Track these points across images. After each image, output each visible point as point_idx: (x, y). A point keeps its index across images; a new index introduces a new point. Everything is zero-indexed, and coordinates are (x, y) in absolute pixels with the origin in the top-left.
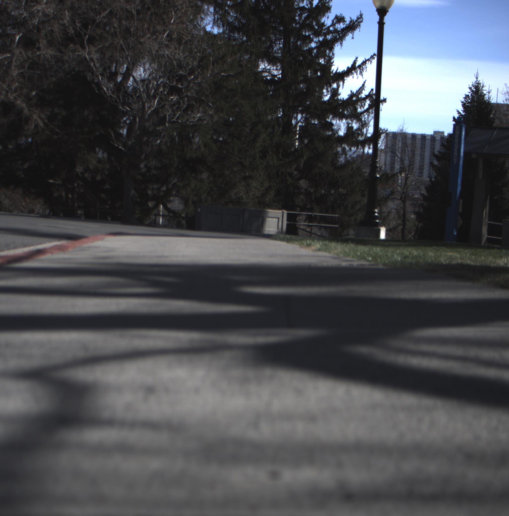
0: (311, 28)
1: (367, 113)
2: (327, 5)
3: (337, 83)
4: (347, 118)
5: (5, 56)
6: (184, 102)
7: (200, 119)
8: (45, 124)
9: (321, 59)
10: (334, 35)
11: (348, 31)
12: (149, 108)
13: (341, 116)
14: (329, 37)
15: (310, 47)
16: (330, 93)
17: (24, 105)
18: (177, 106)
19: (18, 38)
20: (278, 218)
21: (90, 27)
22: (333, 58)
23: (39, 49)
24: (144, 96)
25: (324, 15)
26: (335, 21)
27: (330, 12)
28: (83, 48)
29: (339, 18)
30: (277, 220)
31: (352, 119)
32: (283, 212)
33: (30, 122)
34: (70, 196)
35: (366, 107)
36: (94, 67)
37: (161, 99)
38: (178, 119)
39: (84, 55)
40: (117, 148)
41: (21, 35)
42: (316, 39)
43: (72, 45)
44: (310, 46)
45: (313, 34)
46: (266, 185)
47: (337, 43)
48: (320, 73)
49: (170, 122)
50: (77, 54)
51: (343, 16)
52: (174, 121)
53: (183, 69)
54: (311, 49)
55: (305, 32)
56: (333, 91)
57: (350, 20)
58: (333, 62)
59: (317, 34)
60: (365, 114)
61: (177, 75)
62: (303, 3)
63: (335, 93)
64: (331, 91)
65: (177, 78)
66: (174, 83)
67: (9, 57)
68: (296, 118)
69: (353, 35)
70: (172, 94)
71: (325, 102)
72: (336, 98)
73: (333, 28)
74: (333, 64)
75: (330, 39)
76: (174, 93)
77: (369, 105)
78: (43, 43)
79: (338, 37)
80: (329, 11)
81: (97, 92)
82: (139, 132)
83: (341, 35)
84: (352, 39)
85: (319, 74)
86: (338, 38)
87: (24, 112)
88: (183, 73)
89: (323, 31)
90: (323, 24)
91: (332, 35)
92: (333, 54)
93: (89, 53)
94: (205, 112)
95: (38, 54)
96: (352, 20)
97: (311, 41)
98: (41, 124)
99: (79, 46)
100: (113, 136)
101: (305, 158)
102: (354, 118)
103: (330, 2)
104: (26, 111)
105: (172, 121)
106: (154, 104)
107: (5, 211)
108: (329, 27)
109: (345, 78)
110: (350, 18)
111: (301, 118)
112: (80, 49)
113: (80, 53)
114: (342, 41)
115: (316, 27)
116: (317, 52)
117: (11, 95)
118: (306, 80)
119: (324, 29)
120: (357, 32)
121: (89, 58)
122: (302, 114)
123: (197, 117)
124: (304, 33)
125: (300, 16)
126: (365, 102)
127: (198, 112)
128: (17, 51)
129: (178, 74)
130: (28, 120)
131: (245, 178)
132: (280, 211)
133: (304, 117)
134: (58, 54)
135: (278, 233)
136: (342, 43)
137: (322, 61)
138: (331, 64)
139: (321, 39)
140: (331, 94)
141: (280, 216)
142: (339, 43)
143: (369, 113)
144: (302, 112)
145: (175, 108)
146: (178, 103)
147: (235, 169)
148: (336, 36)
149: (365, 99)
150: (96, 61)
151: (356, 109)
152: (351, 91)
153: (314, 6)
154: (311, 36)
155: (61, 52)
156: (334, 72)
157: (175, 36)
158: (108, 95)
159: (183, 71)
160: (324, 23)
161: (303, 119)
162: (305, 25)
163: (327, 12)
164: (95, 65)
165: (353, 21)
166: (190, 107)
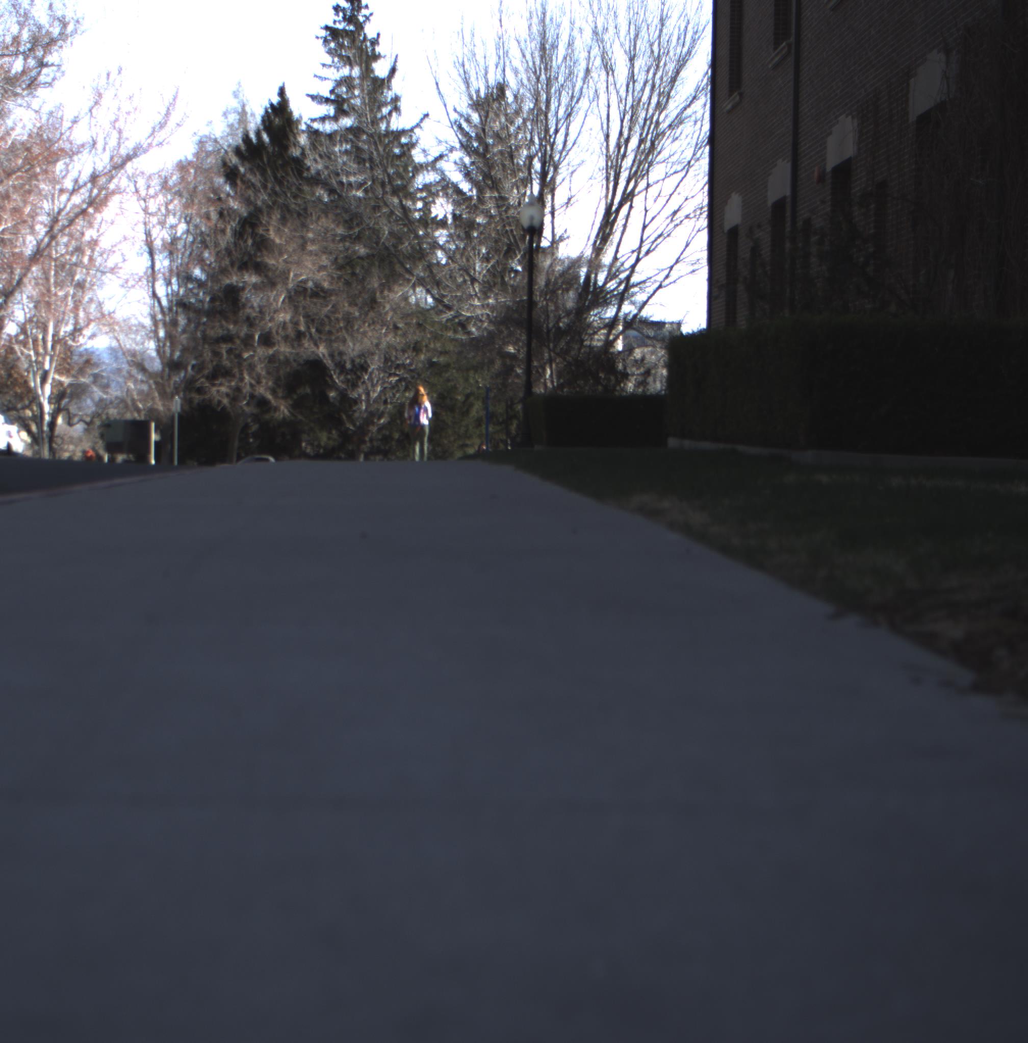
8: (289, 411)
17: (272, 398)
19: (257, 337)
33: (278, 412)
38: (398, 399)
40: (347, 427)
41: (259, 333)
87: (273, 403)
128: (258, 350)
130: (276, 409)
164: (328, 363)
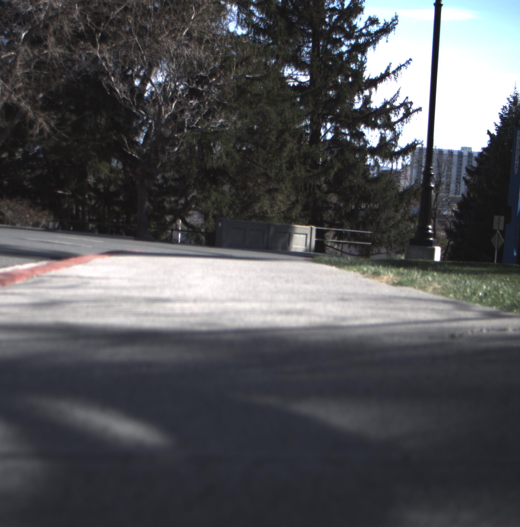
0: (342, 30)
1: (401, 123)
2: (359, 5)
3: (369, 90)
4: (379, 127)
5: (9, 54)
6: (204, 107)
7: (222, 125)
8: (52, 129)
9: (352, 64)
10: (366, 38)
11: (382, 34)
12: (166, 112)
13: (374, 126)
14: (361, 41)
15: (340, 51)
16: (361, 101)
17: (29, 108)
18: (197, 110)
19: (23, 35)
20: (306, 235)
21: (103, 24)
22: (366, 62)
23: (46, 47)
24: (161, 99)
25: (356, 17)
26: (368, 22)
27: (363, 14)
28: (95, 46)
29: (372, 19)
30: (305, 236)
31: (385, 129)
32: (312, 228)
33: (35, 127)
34: (80, 208)
35: (401, 115)
36: (105, 67)
37: (179, 103)
38: (197, 124)
39: (96, 54)
40: (131, 155)
41: (27, 32)
42: (347, 43)
43: (82, 43)
44: (341, 49)
45: (344, 37)
46: (293, 198)
47: (370, 47)
48: (352, 79)
49: (188, 128)
50: (88, 52)
51: (376, 17)
52: (193, 127)
53: (204, 70)
54: (342, 54)
55: (336, 35)
56: (365, 98)
57: (384, 22)
58: (366, 67)
59: (349, 36)
60: (399, 123)
61: (197, 77)
62: (333, 4)
63: (367, 100)
64: (363, 98)
65: (197, 80)
66: (194, 85)
67: (14, 55)
68: (325, 127)
69: (387, 38)
70: (191, 99)
71: (356, 111)
72: (368, 106)
73: (366, 30)
74: (366, 69)
75: (363, 42)
76: (194, 97)
77: (404, 114)
78: (51, 40)
79: (371, 40)
80: (361, 12)
81: (109, 93)
82: (154, 138)
83: (374, 38)
84: (386, 42)
85: (350, 79)
86: (370, 42)
87: (29, 115)
88: (204, 75)
89: (355, 34)
90: (355, 27)
91: (364, 38)
92: (366, 59)
93: (101, 52)
94: (227, 118)
95: (46, 52)
96: (386, 22)
97: (342, 44)
98: (47, 129)
99: (89, 43)
100: (126, 142)
101: (335, 169)
102: (387, 129)
103: (363, 3)
104: (31, 114)
105: (191, 127)
106: (172, 108)
107: (8, 223)
108: (361, 30)
109: (378, 85)
110: (384, 20)
111: (331, 128)
112: (92, 48)
113: (91, 52)
114: (375, 44)
115: (348, 30)
116: (348, 56)
117: (14, 96)
118: (336, 86)
119: (355, 31)
120: (391, 35)
121: (100, 57)
122: (331, 123)
123: (218, 123)
124: (334, 36)
125: (331, 17)
126: (399, 111)
127: (220, 117)
128: (22, 49)
129: (199, 75)
130: (32, 124)
131: (270, 191)
132: (309, 227)
133: (333, 126)
134: (67, 52)
135: (306, 250)
136: (375, 47)
137: (353, 66)
138: (363, 69)
139: (353, 42)
140: (363, 101)
141: (308, 232)
142: (372, 46)
143: (404, 122)
144: (331, 121)
145: (194, 112)
146: (198, 107)
147: (259, 181)
148: (369, 40)
149: (399, 107)
150: (108, 60)
151: (389, 118)
152: (385, 99)
153: (345, 7)
154: (343, 39)
155: (70, 50)
156: (366, 78)
157: (195, 34)
158: (121, 97)
159: (204, 72)
160: (356, 25)
161: (333, 128)
162: (336, 28)
163: (360, 13)
164: (107, 65)
165: (388, 23)
166: (211, 113)
